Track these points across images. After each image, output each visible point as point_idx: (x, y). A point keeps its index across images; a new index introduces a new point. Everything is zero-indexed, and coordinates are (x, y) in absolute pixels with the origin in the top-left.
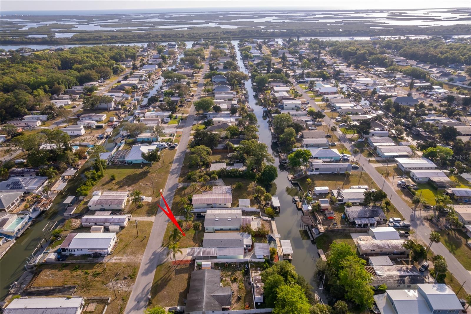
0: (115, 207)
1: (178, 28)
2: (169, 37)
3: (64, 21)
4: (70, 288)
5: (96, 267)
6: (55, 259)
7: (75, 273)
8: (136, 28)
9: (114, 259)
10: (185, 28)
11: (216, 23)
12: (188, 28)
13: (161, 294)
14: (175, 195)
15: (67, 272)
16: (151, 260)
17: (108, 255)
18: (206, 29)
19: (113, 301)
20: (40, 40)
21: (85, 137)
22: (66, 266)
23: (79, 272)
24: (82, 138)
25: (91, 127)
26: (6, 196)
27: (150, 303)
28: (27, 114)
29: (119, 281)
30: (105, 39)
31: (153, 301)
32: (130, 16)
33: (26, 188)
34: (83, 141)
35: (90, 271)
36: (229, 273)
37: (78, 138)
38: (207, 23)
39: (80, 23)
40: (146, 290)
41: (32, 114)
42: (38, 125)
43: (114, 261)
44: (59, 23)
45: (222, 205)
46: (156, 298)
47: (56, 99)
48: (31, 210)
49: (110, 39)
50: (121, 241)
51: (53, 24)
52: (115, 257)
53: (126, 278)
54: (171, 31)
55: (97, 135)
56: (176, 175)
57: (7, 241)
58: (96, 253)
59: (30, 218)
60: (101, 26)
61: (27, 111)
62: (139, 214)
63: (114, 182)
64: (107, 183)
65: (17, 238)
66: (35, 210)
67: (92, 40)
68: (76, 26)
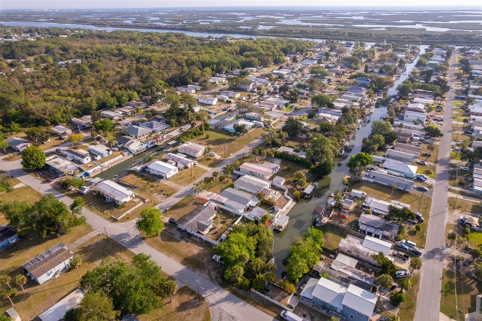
0: (192, 154)
1: (374, 28)
2: (355, 36)
3: (275, 15)
4: (136, 187)
5: (155, 182)
6: (139, 171)
7: (143, 181)
8: (333, 25)
9: (167, 183)
10: (383, 28)
11: (424, 24)
12: (386, 28)
13: (175, 210)
14: (238, 160)
15: (140, 179)
16: (187, 192)
17: (166, 179)
18: (405, 30)
19: (148, 202)
20: (243, 31)
21: (214, 107)
22: (142, 176)
23: (145, 182)
24: (212, 107)
25: (223, 100)
26: (141, 130)
27: (165, 212)
28: (191, 84)
29: (159, 195)
30: (294, 33)
31: (168, 212)
32: (337, 13)
33: (155, 129)
34: (211, 109)
35: (150, 183)
36: (224, 217)
37: (209, 107)
38: (414, 24)
39: (287, 18)
40: (169, 205)
41: (194, 84)
42: (192, 93)
43: (166, 183)
44: (270, 17)
45: (261, 175)
46: (171, 211)
47: (217, 77)
48: (150, 142)
49: (299, 33)
50: (180, 174)
51: (265, 18)
52: (169, 182)
53: (165, 195)
54: (365, 30)
55: (223, 107)
56: (251, 148)
57: (129, 155)
58: (160, 175)
59: (147, 147)
60: (302, 21)
61: (192, 82)
62: (203, 164)
63: (207, 140)
64: (202, 139)
65: (134, 155)
66: (152, 143)
67: (283, 33)
68: (281, 20)
